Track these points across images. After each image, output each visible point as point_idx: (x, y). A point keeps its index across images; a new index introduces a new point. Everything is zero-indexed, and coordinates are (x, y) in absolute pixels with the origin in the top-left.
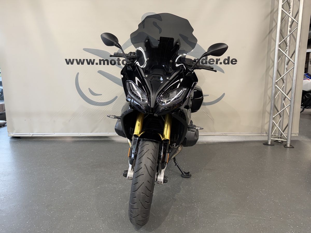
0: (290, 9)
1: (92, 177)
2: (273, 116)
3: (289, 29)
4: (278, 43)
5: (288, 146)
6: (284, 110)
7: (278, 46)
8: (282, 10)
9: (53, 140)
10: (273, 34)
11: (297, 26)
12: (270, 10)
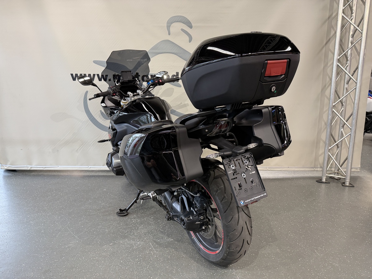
0: (353, 15)
1: (103, 229)
2: (329, 148)
3: (351, 39)
4: (336, 57)
5: (347, 184)
6: (342, 140)
7: (336, 60)
9: (57, 175)
10: (331, 44)
11: (361, 36)
12: (328, 15)
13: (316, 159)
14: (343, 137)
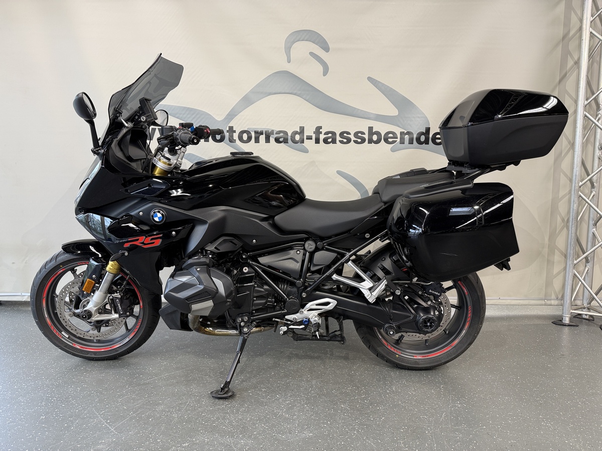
2: (573, 261)
4: (582, 102)
6: (594, 251)
7: (582, 108)
8: (591, 33)
12: (560, 32)
13: (549, 283)
14: (595, 246)
